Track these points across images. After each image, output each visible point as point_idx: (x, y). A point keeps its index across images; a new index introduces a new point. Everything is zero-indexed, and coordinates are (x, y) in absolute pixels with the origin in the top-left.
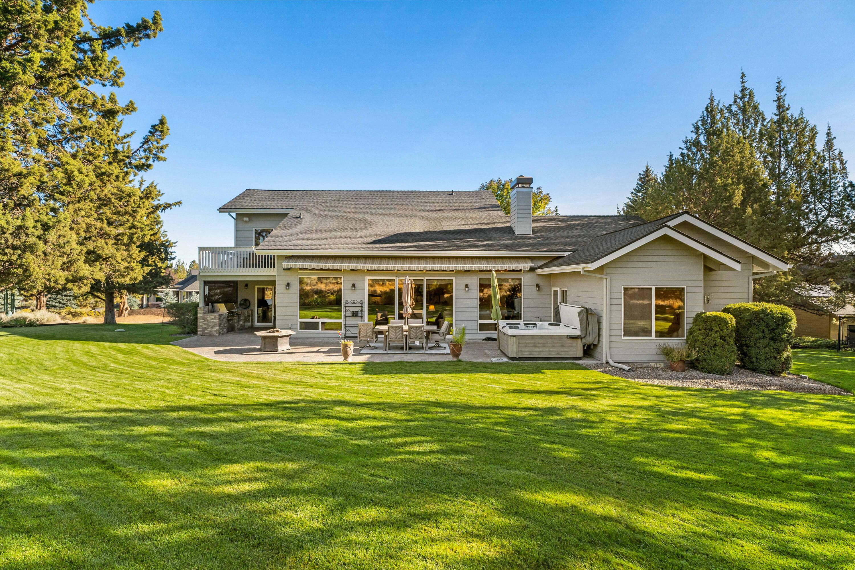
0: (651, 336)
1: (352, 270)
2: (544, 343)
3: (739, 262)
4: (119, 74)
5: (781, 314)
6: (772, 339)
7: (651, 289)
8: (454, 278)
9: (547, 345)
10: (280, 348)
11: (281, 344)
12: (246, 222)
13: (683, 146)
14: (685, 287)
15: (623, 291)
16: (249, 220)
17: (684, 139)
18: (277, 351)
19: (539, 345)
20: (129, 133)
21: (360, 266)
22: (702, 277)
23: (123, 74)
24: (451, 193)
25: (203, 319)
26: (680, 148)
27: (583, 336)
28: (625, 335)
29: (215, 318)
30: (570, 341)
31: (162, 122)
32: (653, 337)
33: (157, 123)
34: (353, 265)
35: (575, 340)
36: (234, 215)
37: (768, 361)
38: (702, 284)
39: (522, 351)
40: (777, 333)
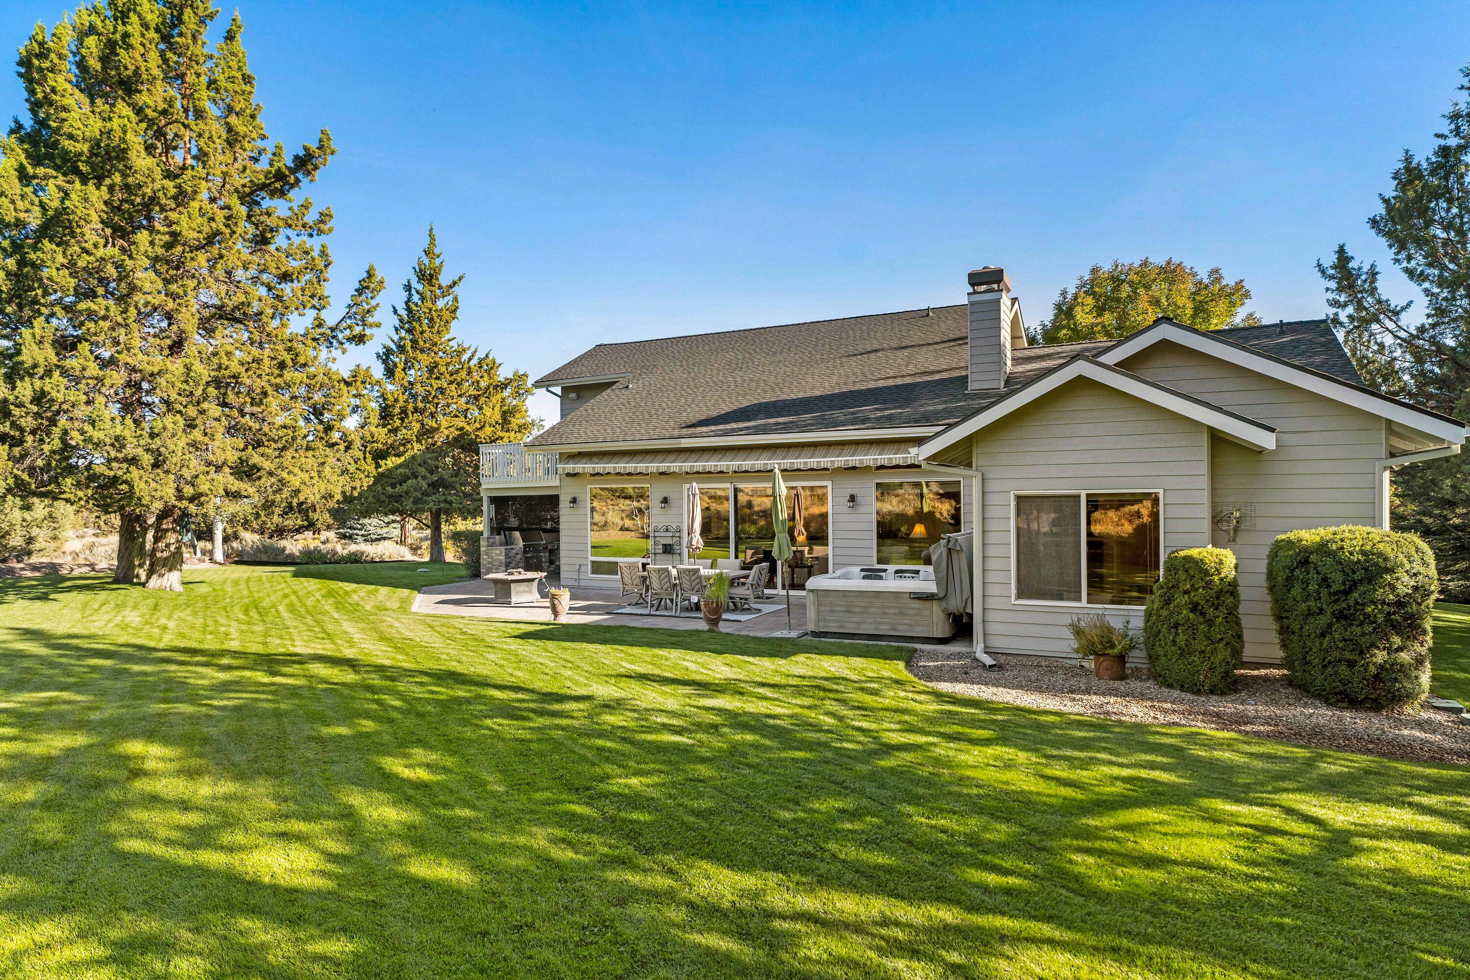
0: (1079, 599)
1: (662, 474)
2: (865, 607)
3: (1272, 430)
4: (324, 217)
5: (1364, 553)
6: (1340, 616)
7: (1079, 496)
8: (828, 483)
9: (873, 610)
10: (515, 599)
11: (518, 593)
12: (573, 400)
13: (1446, 127)
14: (1161, 491)
15: (1013, 503)
16: (578, 397)
17: (1449, 110)
18: (510, 603)
19: (857, 609)
20: (456, 279)
21: (675, 466)
22: (1203, 468)
23: (331, 217)
24: (925, 314)
25: (487, 554)
26: (1438, 136)
27: (941, 595)
28: (1019, 596)
29: (500, 555)
30: (916, 604)
31: (370, 274)
32: (1084, 603)
33: (365, 275)
34: (663, 466)
35: (928, 604)
36: (558, 390)
37: (1329, 670)
38: (1204, 483)
39: (825, 620)
40: (1352, 603)
